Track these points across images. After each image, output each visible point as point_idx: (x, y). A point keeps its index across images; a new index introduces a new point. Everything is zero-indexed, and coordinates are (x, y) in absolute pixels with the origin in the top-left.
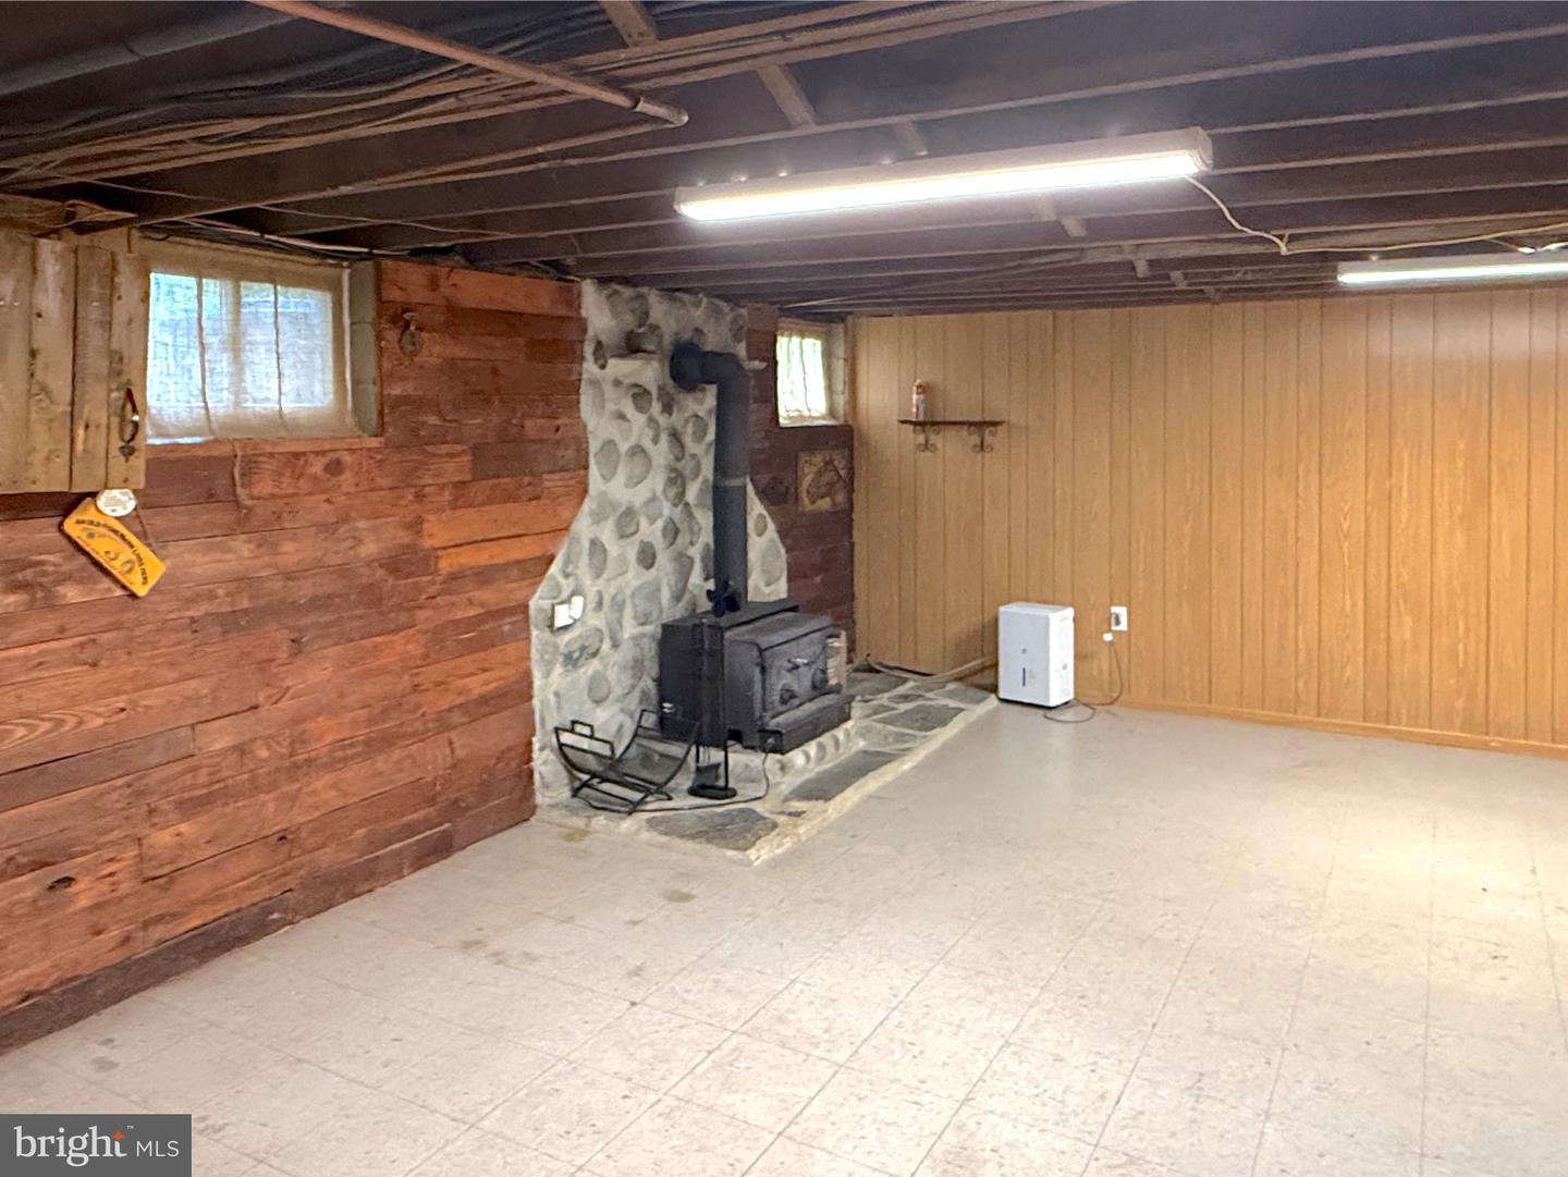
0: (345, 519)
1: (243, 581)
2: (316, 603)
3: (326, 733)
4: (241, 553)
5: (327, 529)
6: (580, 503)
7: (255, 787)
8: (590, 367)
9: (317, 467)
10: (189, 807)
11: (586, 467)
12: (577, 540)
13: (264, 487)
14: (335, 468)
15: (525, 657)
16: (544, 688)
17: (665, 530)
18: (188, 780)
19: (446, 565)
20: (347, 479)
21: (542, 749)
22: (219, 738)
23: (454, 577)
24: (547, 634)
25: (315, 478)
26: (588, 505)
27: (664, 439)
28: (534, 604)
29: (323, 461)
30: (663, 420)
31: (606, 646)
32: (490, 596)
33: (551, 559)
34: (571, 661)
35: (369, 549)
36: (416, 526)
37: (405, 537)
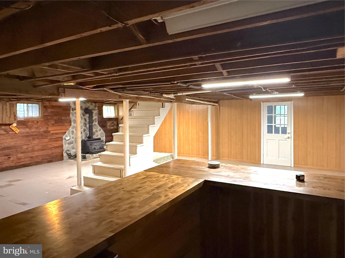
0: (39, 127)
1: (27, 133)
2: (36, 135)
3: (36, 148)
4: (27, 130)
5: (37, 128)
6: (70, 126)
7: (28, 152)
8: (71, 111)
9: (36, 122)
10: (22, 153)
11: (71, 122)
12: (69, 131)
13: (30, 124)
14: (38, 122)
15: (62, 142)
16: (65, 146)
17: (83, 130)
18: (22, 150)
19: (51, 132)
20: (39, 123)
21: (65, 153)
22: (25, 147)
23: (53, 134)
24: (65, 141)
25: (35, 123)
26: (71, 127)
27: (83, 119)
28: (63, 137)
29: (36, 121)
30: (83, 117)
31: (74, 143)
32: (57, 136)
33: (66, 133)
34: (69, 144)
35: (42, 130)
36: (47, 128)
37: (46, 129)
